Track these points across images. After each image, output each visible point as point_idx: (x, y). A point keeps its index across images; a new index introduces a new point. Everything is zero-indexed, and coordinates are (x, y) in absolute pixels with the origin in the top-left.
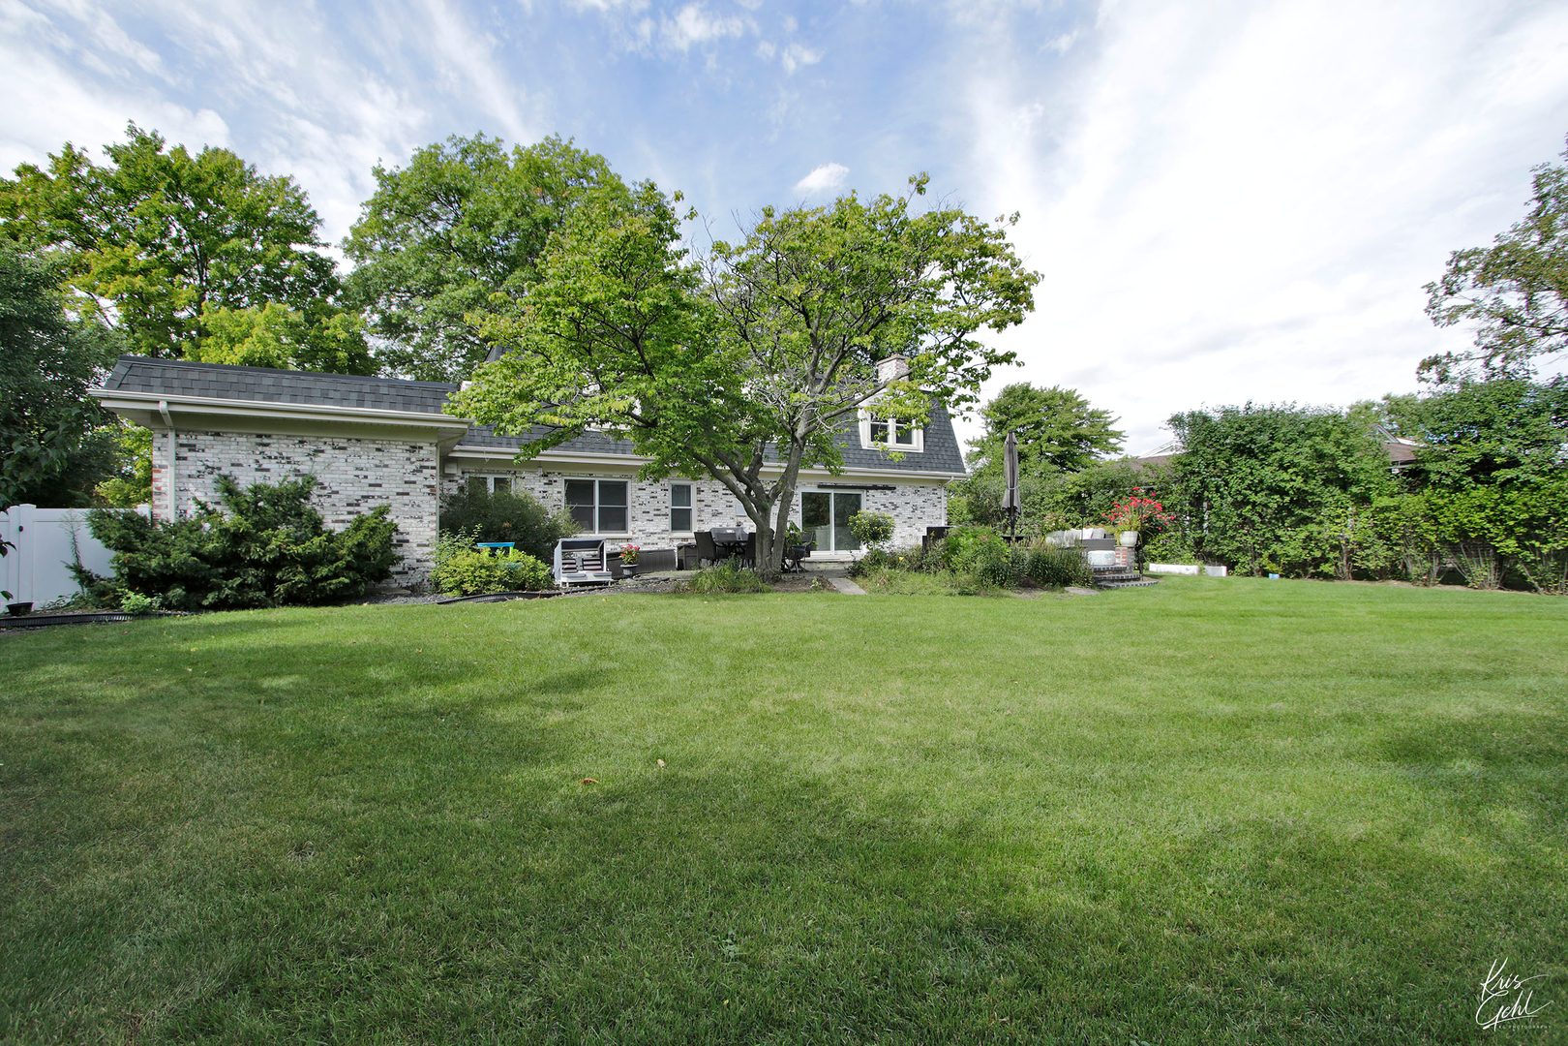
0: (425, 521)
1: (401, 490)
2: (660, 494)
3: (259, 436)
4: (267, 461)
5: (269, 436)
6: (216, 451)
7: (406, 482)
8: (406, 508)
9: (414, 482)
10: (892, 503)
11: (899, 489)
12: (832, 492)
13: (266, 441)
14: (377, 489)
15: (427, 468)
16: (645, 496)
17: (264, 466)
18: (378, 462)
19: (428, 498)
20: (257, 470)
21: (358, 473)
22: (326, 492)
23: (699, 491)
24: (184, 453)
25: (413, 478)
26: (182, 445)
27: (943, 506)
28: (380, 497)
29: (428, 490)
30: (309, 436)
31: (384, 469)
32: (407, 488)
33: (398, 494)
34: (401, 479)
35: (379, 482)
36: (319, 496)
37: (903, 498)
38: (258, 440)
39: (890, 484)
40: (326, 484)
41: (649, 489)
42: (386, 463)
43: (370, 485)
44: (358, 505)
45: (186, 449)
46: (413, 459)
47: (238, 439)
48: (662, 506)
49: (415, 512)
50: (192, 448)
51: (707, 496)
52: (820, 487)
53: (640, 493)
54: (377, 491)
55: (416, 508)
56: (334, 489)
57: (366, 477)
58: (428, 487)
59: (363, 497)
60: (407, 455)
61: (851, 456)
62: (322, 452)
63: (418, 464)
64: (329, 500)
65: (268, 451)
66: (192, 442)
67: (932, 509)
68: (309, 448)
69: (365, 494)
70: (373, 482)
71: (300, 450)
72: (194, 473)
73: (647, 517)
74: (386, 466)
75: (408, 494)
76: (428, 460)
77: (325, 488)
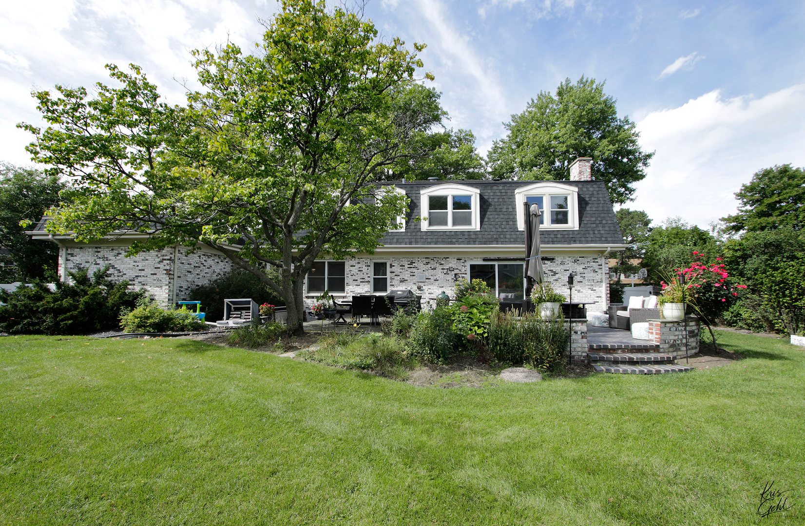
0: (163, 289)
1: (153, 272)
2: (365, 269)
3: (96, 248)
4: (99, 260)
5: (100, 248)
6: (80, 256)
7: (156, 268)
8: (155, 282)
9: (159, 268)
10: (551, 271)
11: (558, 260)
12: (496, 264)
13: (99, 250)
14: (143, 272)
15: (165, 260)
16: (355, 270)
17: (98, 262)
18: (143, 258)
19: (165, 276)
20: (95, 264)
21: (135, 264)
22: (121, 274)
23: (391, 266)
24: (70, 257)
25: (159, 266)
26: (69, 254)
27: (604, 272)
28: (143, 276)
29: (165, 272)
30: (115, 246)
31: (146, 261)
32: (155, 271)
33: (152, 274)
34: (153, 266)
35: (143, 268)
36: (118, 276)
37: (562, 266)
38: (96, 250)
39: (549, 256)
40: (121, 270)
41: (357, 266)
42: (147, 258)
43: (140, 270)
44: (134, 280)
45: (70, 256)
46: (159, 256)
47: (89, 250)
48: (366, 276)
49: (159, 284)
50: (72, 255)
51: (397, 269)
52: (484, 260)
53: (352, 268)
54: (142, 273)
55: (159, 282)
56: (124, 272)
57: (138, 266)
58: (166, 270)
59: (136, 276)
60: (156, 253)
61: (508, 236)
62: (120, 254)
63: (161, 258)
64: (122, 278)
65: (100, 255)
66: (72, 252)
67: (592, 274)
68: (115, 252)
69: (137, 275)
70: (141, 268)
71: (112, 254)
72: (72, 266)
73: (356, 283)
74: (147, 260)
75: (156, 274)
76: (166, 256)
77: (120, 272)
